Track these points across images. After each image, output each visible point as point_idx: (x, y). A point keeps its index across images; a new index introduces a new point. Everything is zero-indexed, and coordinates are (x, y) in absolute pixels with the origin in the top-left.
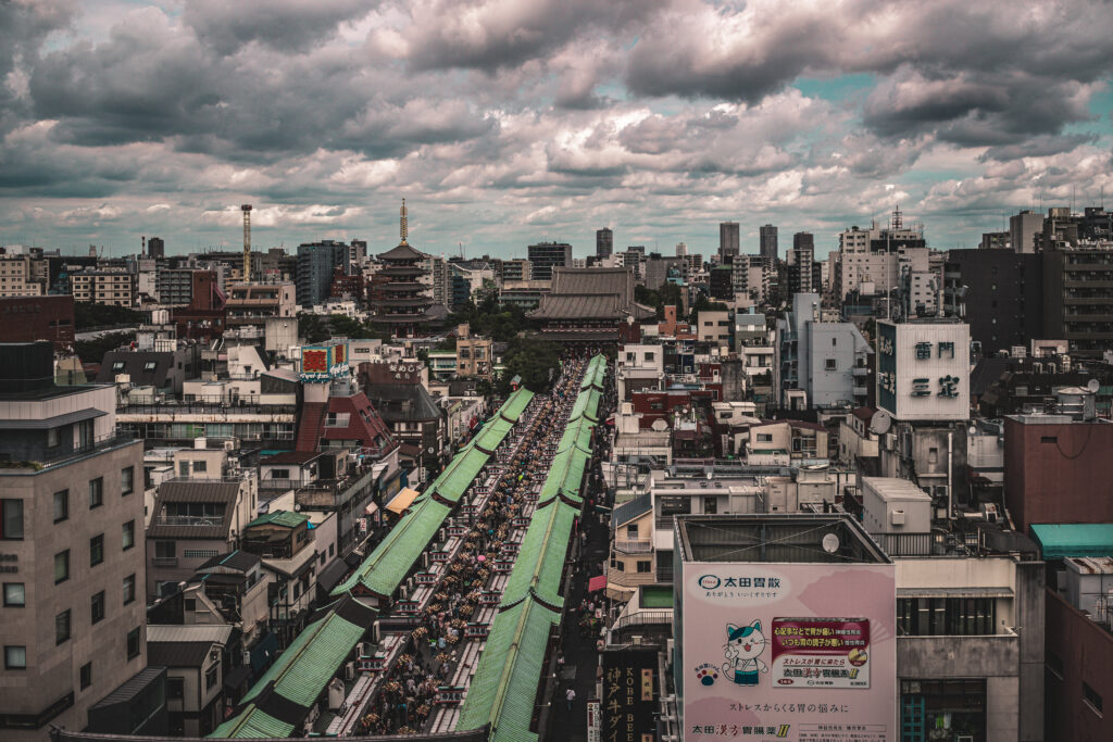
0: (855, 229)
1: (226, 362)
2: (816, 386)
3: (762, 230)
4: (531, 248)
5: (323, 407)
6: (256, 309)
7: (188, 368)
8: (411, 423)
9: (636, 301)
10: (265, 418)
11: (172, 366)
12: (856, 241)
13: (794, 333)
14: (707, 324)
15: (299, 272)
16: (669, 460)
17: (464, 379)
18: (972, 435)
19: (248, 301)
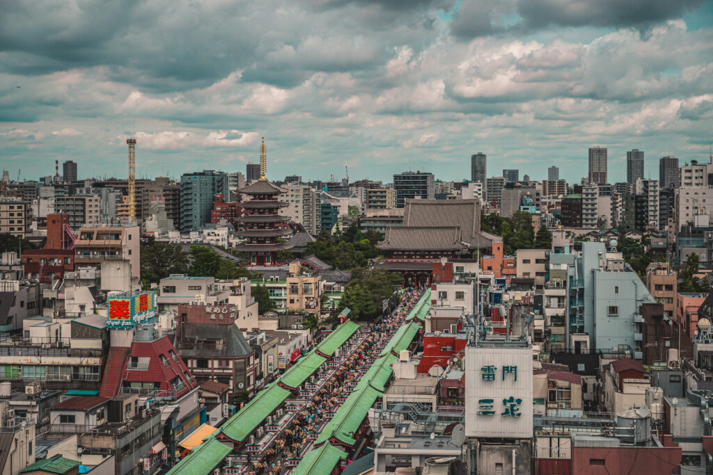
0: (694, 162)
1: (63, 300)
2: (599, 331)
3: (629, 154)
4: (396, 177)
5: (128, 351)
6: (101, 250)
7: (30, 306)
8: (224, 359)
9: (482, 229)
10: (75, 361)
11: (13, 305)
12: (694, 174)
13: (581, 280)
14: (526, 261)
15: (182, 199)
16: (434, 406)
17: (292, 313)
18: (675, 406)
19: (95, 242)
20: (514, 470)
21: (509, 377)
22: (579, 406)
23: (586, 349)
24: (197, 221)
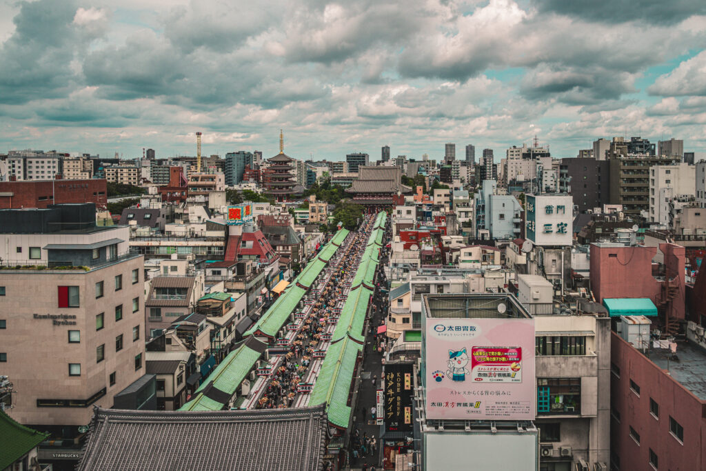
0: (515, 147)
1: (188, 214)
2: (494, 228)
3: (467, 147)
4: (347, 156)
5: (240, 238)
6: (204, 187)
7: (167, 217)
8: (285, 246)
9: (402, 183)
10: (209, 244)
11: (159, 216)
12: (515, 153)
13: (483, 201)
14: (438, 196)
15: (226, 168)
17: (313, 223)
18: (574, 253)
19: (200, 183)
20: (563, 263)
21: (561, 212)
23: (487, 238)
24: (235, 180)
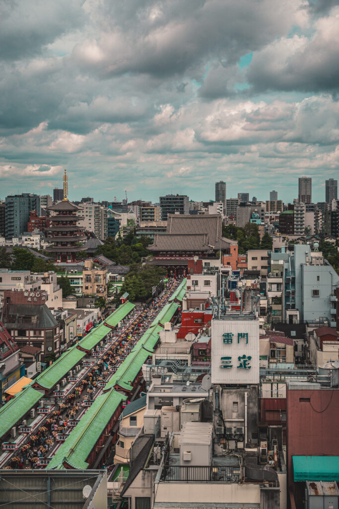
3: (327, 182)
4: (161, 198)
8: (37, 330)
9: (223, 236)
13: (293, 272)
14: (253, 259)
15: (6, 215)
16: (189, 362)
17: (87, 296)
20: (246, 407)
21: (243, 341)
22: (292, 361)
23: (296, 321)
24: (17, 231)
